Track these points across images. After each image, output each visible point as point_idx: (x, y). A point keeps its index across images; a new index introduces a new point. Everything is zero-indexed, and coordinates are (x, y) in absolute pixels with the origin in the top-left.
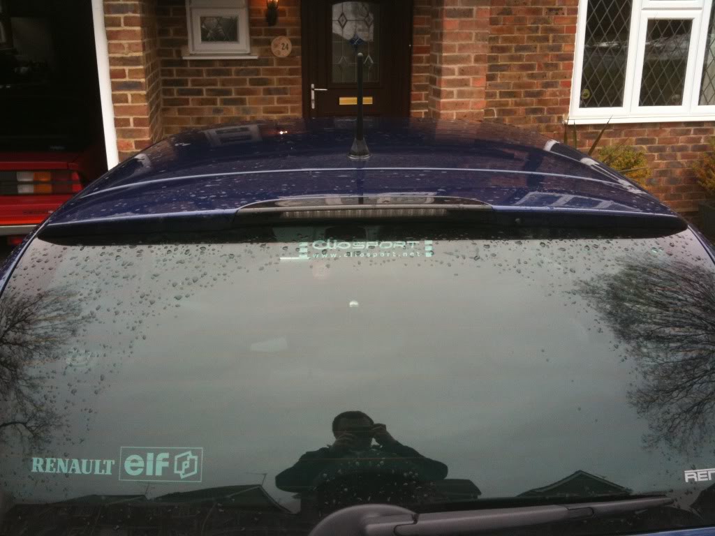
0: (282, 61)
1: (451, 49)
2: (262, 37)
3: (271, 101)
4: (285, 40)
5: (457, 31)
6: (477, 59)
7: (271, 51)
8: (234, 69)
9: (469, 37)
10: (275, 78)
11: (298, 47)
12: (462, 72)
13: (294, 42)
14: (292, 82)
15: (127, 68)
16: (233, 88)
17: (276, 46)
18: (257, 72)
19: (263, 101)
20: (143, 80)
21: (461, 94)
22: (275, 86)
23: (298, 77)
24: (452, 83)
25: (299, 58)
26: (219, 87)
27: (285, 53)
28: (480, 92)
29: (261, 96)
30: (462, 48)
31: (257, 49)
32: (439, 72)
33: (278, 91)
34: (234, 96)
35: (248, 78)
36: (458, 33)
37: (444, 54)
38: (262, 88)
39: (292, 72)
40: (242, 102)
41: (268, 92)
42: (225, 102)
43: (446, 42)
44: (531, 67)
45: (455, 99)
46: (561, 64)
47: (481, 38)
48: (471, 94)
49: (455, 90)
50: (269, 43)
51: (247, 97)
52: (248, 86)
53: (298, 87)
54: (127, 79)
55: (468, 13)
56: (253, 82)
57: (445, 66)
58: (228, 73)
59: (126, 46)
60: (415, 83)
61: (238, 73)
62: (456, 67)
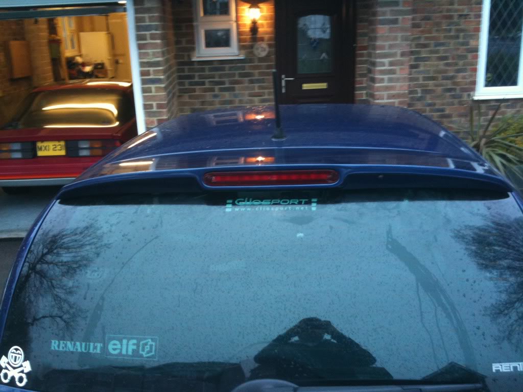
0: (261, 60)
1: (382, 47)
2: (247, 43)
3: (253, 88)
4: (264, 45)
5: (387, 34)
6: (403, 54)
7: (253, 53)
8: (227, 66)
9: (395, 38)
10: (256, 72)
11: (273, 49)
12: (391, 64)
13: (270, 46)
14: (266, 74)
15: (151, 69)
16: (226, 80)
17: (257, 49)
18: (243, 68)
19: (247, 88)
20: (162, 77)
21: (390, 80)
22: (256, 78)
23: (272, 71)
24: (383, 72)
25: (273, 57)
26: (217, 79)
27: (263, 54)
28: (405, 78)
29: (246, 85)
30: (391, 47)
31: (243, 52)
32: (374, 64)
33: (258, 81)
34: (227, 85)
35: (237, 72)
36: (387, 36)
37: (378, 52)
38: (247, 79)
39: (268, 67)
40: (233, 89)
41: (252, 82)
42: (222, 90)
43: (379, 43)
44: (445, 58)
45: (385, 84)
46: (470, 55)
47: (405, 39)
48: (398, 80)
49: (386, 77)
50: (253, 47)
51: (236, 86)
52: (237, 78)
53: (272, 78)
54: (151, 77)
55: (395, 21)
56: (242, 75)
57: (378, 60)
58: (223, 69)
59: (151, 53)
60: (358, 72)
61: (231, 69)
62: (386, 61)
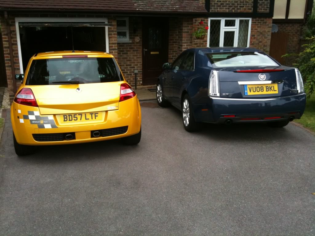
0: (137, 43)
1: (184, 40)
2: (132, 37)
3: (134, 53)
4: (138, 38)
5: (185, 36)
6: (190, 43)
7: (135, 41)
8: (125, 45)
10: (135, 47)
13: (140, 38)
14: (139, 48)
15: (113, 45)
16: (125, 50)
17: (136, 39)
18: (131, 46)
20: (117, 48)
22: (135, 49)
23: (141, 47)
24: (184, 48)
25: (141, 42)
26: (121, 50)
27: (138, 41)
29: (132, 52)
30: (187, 40)
31: (131, 40)
32: (182, 46)
33: (136, 51)
34: (125, 52)
35: (129, 47)
37: (183, 42)
38: (132, 50)
39: (140, 46)
40: (127, 53)
41: (134, 51)
42: (123, 54)
44: (197, 44)
46: (204, 43)
50: (134, 38)
51: (128, 52)
52: (129, 49)
53: (141, 50)
54: (113, 48)
55: (188, 32)
57: (183, 44)
58: (123, 46)
59: (113, 40)
60: (169, 48)
61: (126, 46)
